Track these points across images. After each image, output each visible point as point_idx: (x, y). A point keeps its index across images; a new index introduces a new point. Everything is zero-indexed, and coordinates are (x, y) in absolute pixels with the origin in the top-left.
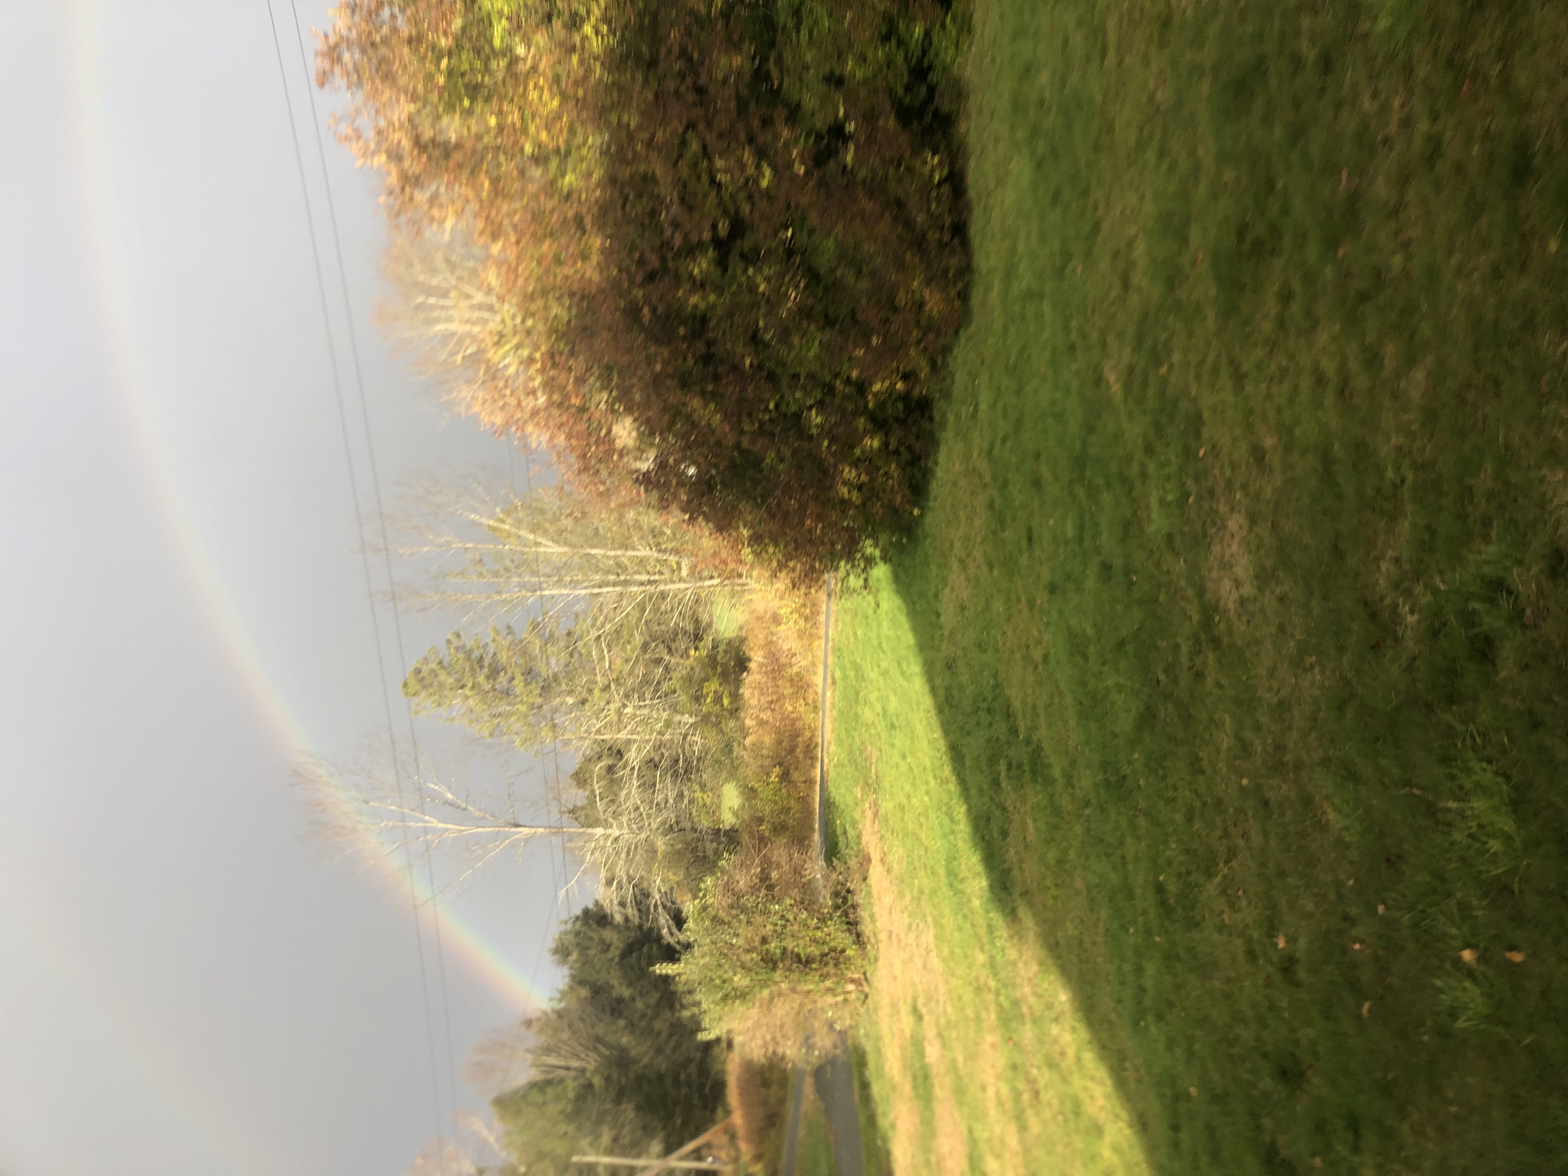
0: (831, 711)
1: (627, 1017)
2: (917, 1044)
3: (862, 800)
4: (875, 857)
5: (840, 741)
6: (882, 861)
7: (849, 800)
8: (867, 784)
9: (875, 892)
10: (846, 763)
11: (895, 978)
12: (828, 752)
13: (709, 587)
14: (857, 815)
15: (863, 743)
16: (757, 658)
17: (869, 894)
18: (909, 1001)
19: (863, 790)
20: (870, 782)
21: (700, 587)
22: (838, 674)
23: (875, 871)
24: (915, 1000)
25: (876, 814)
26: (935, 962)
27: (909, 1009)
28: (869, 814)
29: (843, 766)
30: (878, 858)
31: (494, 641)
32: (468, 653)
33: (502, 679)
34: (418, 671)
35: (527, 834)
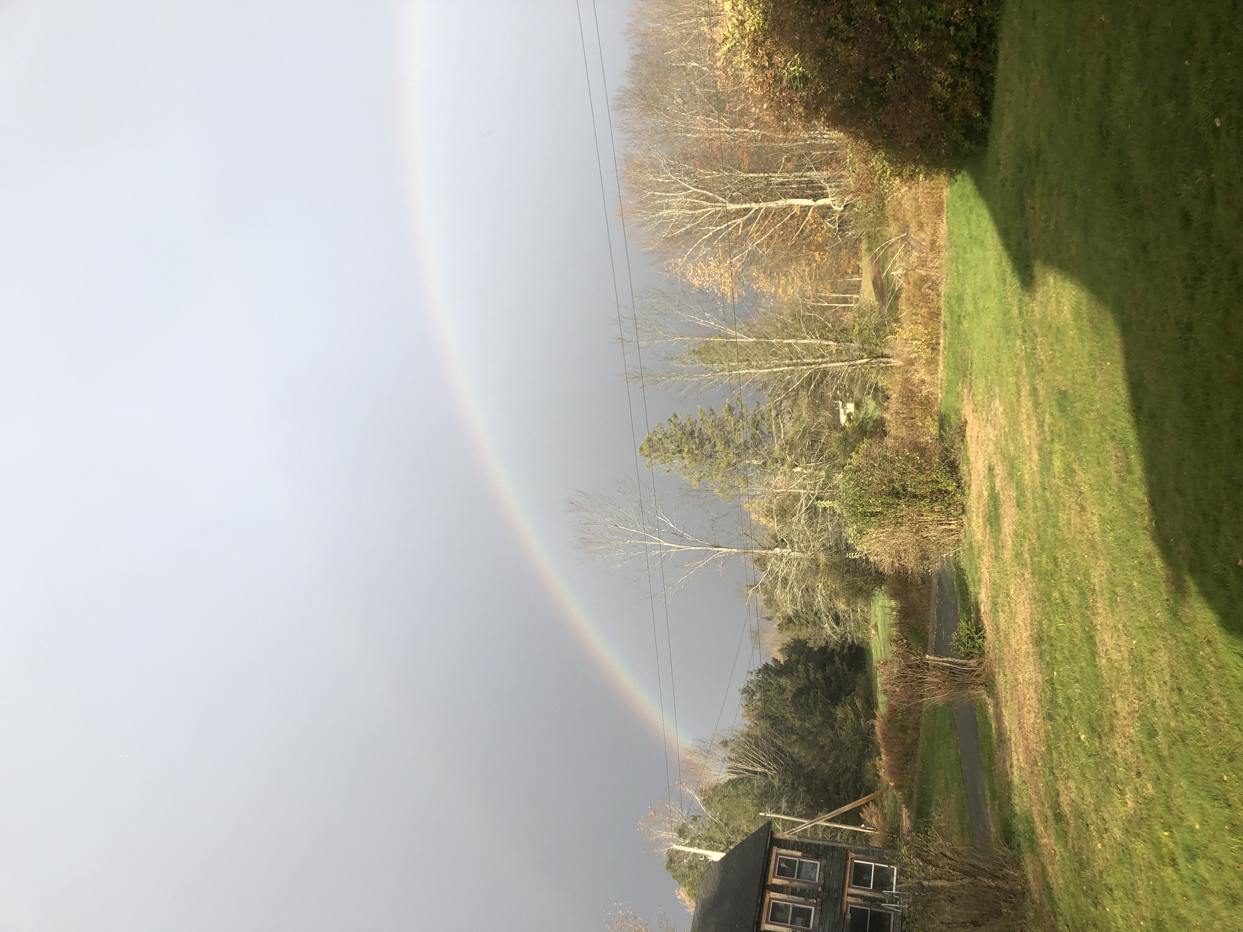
31: (702, 419)
32: (683, 428)
33: (707, 447)
34: (650, 440)
35: (725, 553)
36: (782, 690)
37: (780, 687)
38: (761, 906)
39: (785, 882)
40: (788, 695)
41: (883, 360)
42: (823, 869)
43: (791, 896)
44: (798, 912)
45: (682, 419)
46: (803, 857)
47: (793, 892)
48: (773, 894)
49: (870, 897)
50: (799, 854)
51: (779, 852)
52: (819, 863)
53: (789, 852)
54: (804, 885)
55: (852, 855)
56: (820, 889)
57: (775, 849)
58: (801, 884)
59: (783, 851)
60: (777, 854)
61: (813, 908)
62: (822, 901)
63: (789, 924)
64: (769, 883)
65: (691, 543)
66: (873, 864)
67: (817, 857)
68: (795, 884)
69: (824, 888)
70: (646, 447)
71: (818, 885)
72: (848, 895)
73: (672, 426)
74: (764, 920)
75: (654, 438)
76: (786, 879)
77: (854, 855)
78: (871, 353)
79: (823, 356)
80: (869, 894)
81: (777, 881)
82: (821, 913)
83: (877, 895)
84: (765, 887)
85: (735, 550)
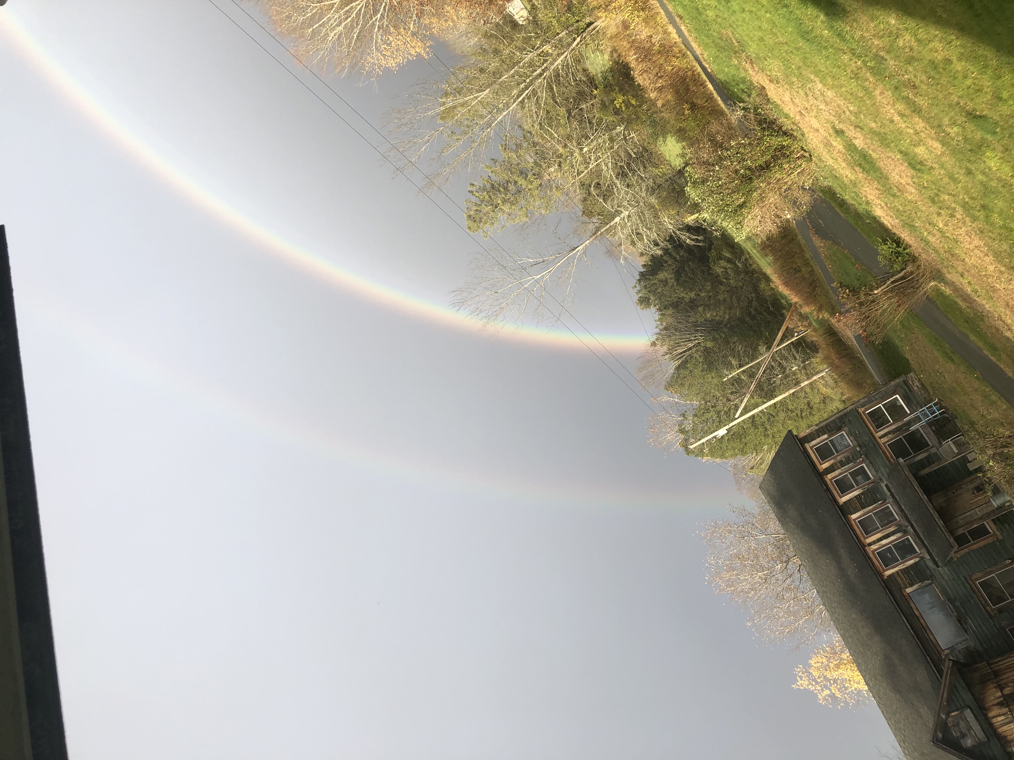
0: (690, 35)
1: (701, 305)
2: (850, 147)
3: (740, 63)
4: (766, 83)
5: (706, 46)
6: (771, 81)
7: (733, 71)
8: (736, 52)
9: (779, 102)
10: (718, 53)
11: (817, 130)
12: (705, 60)
13: (577, 45)
14: (743, 75)
15: (718, 32)
16: (631, 59)
17: (777, 106)
18: (831, 131)
19: (736, 58)
20: (737, 49)
21: (573, 50)
22: (680, 11)
23: (772, 91)
24: (834, 127)
25: (752, 63)
26: (830, 94)
27: (835, 135)
28: (748, 66)
29: (717, 57)
30: (768, 82)
31: (492, 172)
32: (484, 189)
33: (511, 187)
34: (470, 216)
35: (583, 249)
36: (665, 282)
37: (661, 281)
38: (828, 489)
39: (832, 462)
40: (672, 282)
41: (590, 28)
42: (850, 434)
43: (842, 468)
44: (854, 474)
45: (478, 183)
46: (830, 436)
47: (842, 464)
48: (830, 476)
49: (895, 429)
50: (826, 436)
51: (811, 445)
52: (844, 432)
53: (818, 440)
54: (846, 454)
55: (861, 410)
56: (858, 449)
57: (807, 446)
58: (843, 455)
59: (814, 443)
60: (811, 448)
61: (864, 465)
62: (866, 455)
63: (856, 487)
64: (821, 471)
65: (554, 262)
66: (880, 405)
67: (839, 429)
68: (839, 458)
69: (860, 446)
70: (471, 224)
71: (854, 447)
72: (880, 438)
73: (477, 194)
74: (838, 497)
75: (472, 213)
76: (830, 460)
77: (863, 409)
78: (577, 30)
79: (546, 61)
80: (893, 427)
81: (825, 466)
82: (871, 464)
83: (900, 424)
84: (820, 476)
85: (588, 242)
